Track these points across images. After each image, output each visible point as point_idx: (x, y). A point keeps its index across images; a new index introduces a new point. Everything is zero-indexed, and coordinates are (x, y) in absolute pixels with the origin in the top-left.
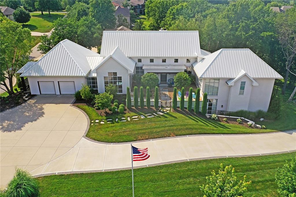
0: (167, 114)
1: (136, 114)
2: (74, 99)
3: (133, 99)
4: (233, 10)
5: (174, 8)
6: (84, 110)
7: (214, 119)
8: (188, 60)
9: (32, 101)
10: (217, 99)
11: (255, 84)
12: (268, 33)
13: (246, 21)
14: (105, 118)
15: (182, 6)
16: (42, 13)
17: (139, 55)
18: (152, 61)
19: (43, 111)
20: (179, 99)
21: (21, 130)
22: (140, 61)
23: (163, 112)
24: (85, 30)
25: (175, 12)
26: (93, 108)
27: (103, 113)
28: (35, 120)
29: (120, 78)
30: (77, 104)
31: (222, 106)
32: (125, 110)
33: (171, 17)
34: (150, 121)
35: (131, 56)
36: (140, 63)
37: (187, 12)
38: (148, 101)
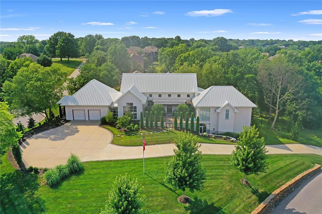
0: (170, 131)
1: (147, 131)
2: (100, 123)
3: (145, 122)
4: (226, 57)
5: (182, 56)
6: (108, 129)
7: (205, 136)
8: (188, 96)
9: (68, 124)
10: (210, 124)
11: (236, 111)
12: (251, 75)
13: (235, 67)
14: (124, 133)
15: (189, 54)
16: (61, 59)
17: (150, 91)
18: (160, 96)
19: (78, 129)
20: (179, 122)
21: (64, 140)
22: (151, 96)
23: (167, 130)
24: (106, 73)
25: (183, 59)
26: (115, 128)
27: (123, 131)
28: (73, 135)
29: (135, 108)
30: (103, 126)
31: (214, 129)
32: (139, 129)
33: (179, 63)
34: (157, 135)
35: (144, 92)
36: (151, 98)
37: (192, 59)
38: (156, 124)
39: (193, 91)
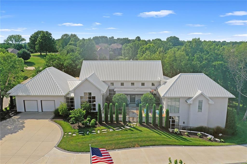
0: (134, 128)
1: (105, 128)
3: (103, 115)
4: (189, 46)
5: (144, 47)
6: (60, 124)
7: (176, 133)
8: (153, 85)
9: (16, 117)
10: (179, 116)
11: (211, 102)
12: (219, 62)
13: (200, 54)
14: (77, 131)
15: (150, 46)
16: (41, 54)
17: (112, 79)
18: (122, 84)
19: (24, 125)
20: (144, 115)
22: (112, 84)
23: (130, 126)
26: (68, 123)
27: (76, 127)
28: (15, 132)
29: (94, 98)
30: (54, 120)
31: (184, 122)
32: (96, 124)
34: (118, 134)
35: (105, 80)
36: (112, 86)
38: (117, 117)
39: (159, 79)
